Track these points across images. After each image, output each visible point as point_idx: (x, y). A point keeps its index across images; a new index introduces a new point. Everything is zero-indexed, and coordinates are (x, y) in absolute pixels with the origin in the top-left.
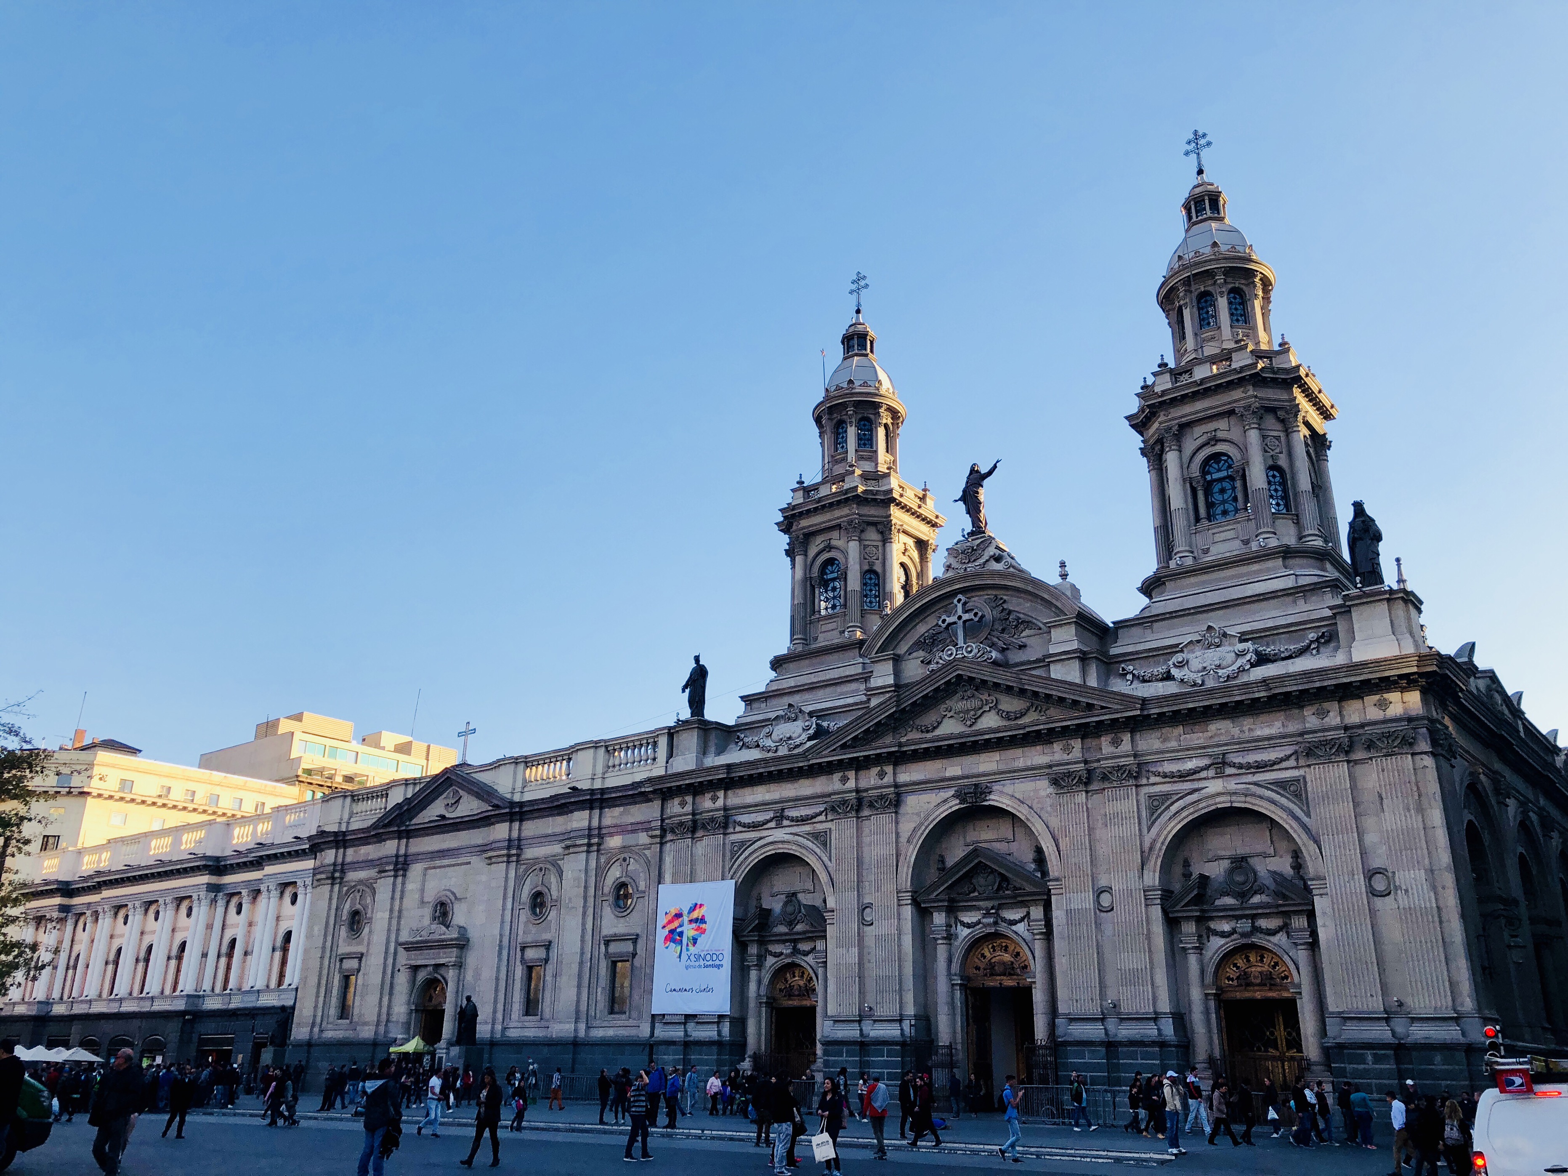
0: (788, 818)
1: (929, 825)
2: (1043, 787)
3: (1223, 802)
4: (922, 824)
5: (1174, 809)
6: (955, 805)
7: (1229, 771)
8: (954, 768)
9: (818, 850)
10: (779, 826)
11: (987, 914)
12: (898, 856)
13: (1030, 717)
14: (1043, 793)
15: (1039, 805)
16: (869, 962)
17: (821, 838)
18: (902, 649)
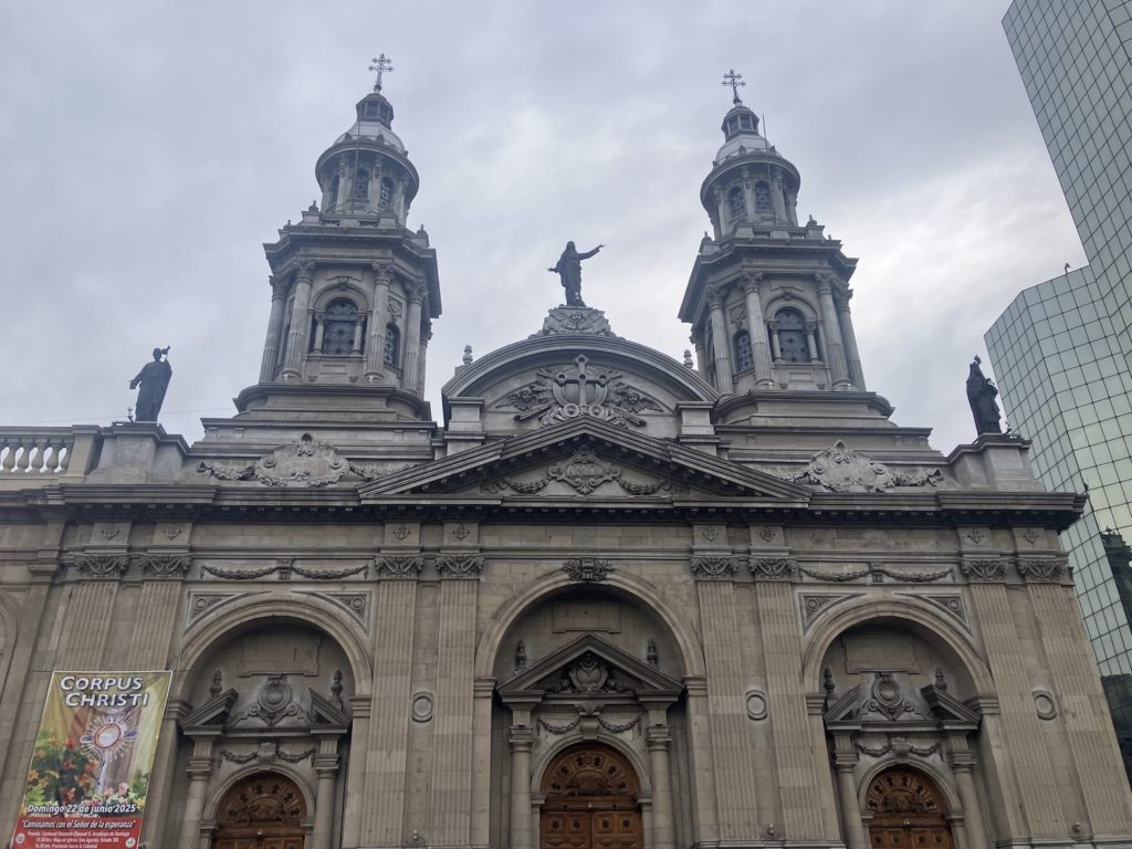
0: (297, 572)
1: (525, 600)
2: (680, 575)
3: (885, 611)
4: (514, 598)
5: (831, 611)
6: (563, 580)
7: (886, 580)
8: (562, 538)
9: (347, 618)
10: (283, 582)
11: (590, 717)
12: (479, 634)
13: (664, 495)
14: (676, 579)
15: (673, 592)
16: (419, 771)
17: (357, 605)
18: (489, 399)
